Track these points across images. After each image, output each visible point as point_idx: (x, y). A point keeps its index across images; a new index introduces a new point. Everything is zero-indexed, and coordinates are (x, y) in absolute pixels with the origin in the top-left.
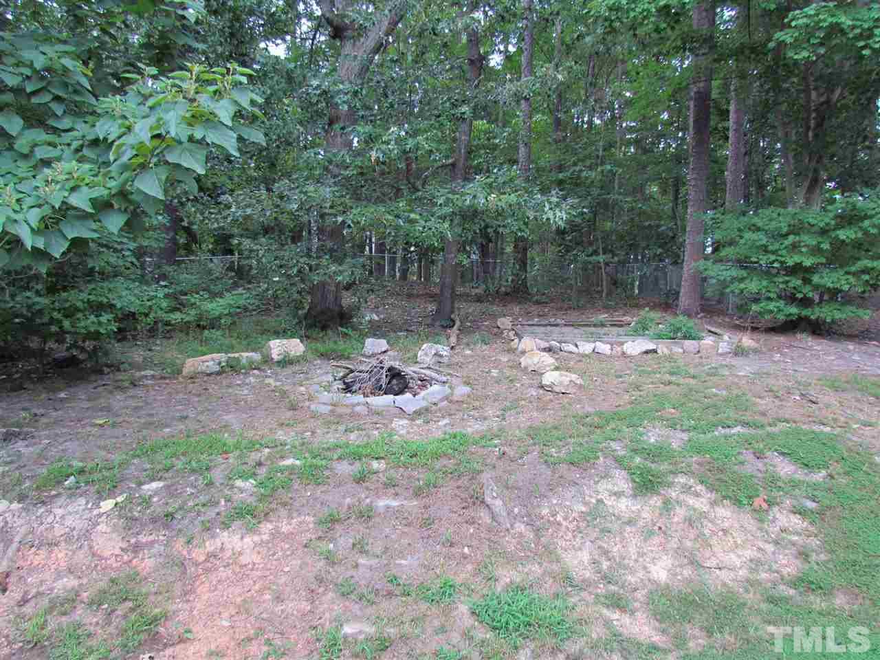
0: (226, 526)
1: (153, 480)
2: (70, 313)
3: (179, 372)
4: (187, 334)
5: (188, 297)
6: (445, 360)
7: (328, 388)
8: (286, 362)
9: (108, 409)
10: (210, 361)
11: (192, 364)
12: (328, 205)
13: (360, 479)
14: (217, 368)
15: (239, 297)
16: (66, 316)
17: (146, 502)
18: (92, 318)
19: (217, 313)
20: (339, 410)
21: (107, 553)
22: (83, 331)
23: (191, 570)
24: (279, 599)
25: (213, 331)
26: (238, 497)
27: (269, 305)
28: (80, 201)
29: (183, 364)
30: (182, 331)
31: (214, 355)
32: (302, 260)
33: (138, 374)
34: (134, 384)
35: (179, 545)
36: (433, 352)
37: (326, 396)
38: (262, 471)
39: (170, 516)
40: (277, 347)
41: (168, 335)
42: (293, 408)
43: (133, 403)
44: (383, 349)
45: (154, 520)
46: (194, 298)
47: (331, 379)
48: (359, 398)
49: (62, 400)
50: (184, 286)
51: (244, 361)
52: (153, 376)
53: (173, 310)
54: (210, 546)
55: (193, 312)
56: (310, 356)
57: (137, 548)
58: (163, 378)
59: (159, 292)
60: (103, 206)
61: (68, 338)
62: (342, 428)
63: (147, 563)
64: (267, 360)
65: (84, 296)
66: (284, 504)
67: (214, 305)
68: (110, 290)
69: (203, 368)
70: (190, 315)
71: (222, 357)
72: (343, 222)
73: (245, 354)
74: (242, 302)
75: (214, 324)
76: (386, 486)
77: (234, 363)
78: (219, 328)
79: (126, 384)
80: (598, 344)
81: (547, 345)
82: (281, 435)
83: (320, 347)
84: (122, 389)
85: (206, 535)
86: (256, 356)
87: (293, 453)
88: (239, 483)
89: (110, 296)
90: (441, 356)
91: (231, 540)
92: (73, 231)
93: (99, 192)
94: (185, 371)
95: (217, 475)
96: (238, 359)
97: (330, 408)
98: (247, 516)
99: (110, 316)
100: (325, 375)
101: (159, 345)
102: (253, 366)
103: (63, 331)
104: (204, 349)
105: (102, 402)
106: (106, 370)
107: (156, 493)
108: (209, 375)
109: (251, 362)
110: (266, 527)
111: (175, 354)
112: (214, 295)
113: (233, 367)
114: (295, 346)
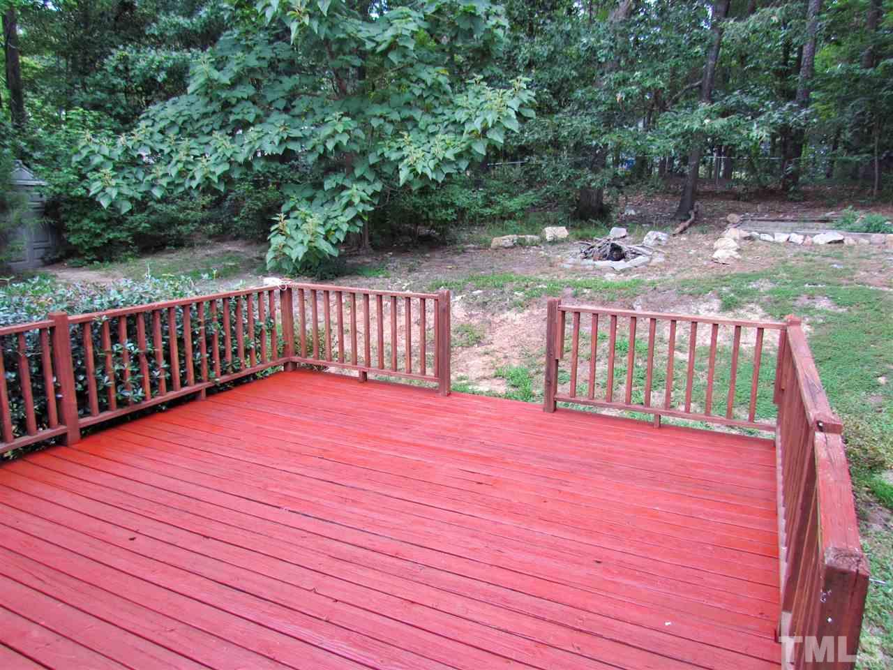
0: (509, 309)
1: (478, 289)
2: (432, 208)
3: (489, 246)
4: (494, 223)
5: (495, 197)
6: (663, 243)
7: (574, 257)
8: (554, 242)
9: (453, 262)
10: (508, 239)
11: (497, 241)
12: (588, 132)
13: (575, 296)
14: (511, 244)
15: (530, 197)
16: (430, 210)
17: (475, 297)
18: (444, 211)
19: (514, 208)
20: (578, 268)
21: (459, 317)
22: (439, 219)
23: (494, 325)
24: (529, 336)
25: (511, 221)
26: (515, 298)
27: (550, 202)
28: (450, 155)
29: (491, 242)
30: (490, 221)
31: (510, 236)
32: (570, 171)
33: (465, 246)
34: (464, 251)
35: (489, 316)
36: (655, 237)
37: (571, 260)
38: (528, 289)
39: (485, 303)
40: (550, 232)
41: (482, 224)
42: (551, 266)
43: (465, 260)
44: (623, 235)
45: (478, 305)
46: (500, 198)
47: (579, 251)
48: (591, 261)
49: (428, 258)
50: (493, 190)
51: (528, 240)
52: (474, 248)
53: (486, 206)
54: (503, 317)
55: (498, 208)
56: (571, 238)
57: (471, 316)
58: (479, 249)
59: (479, 195)
60: (459, 156)
61: (431, 223)
62: (574, 276)
63: (475, 321)
64: (543, 240)
65: (439, 198)
66: (536, 303)
67: (512, 203)
68: (452, 194)
69: (503, 243)
70: (496, 210)
71: (515, 237)
72: (597, 145)
73: (529, 236)
74: (529, 201)
75: (511, 216)
76: (589, 300)
77: (522, 242)
78: (515, 219)
79: (460, 251)
80: (793, 235)
81: (748, 234)
82: (541, 277)
83: (580, 233)
84: (459, 254)
85: (500, 312)
86: (536, 238)
87: (545, 282)
88: (516, 293)
89: (453, 198)
90: (660, 240)
91: (510, 315)
92: (447, 170)
93: (458, 150)
94: (493, 245)
95: (507, 290)
96: (524, 240)
97: (571, 266)
98: (520, 306)
99: (453, 211)
100: (577, 249)
101: (476, 230)
102: (533, 244)
103: (428, 219)
104: (504, 232)
105: (449, 259)
106: (448, 243)
107: (480, 294)
108: (506, 248)
109: (532, 241)
110: (527, 312)
111: (486, 236)
112: (512, 196)
113: (521, 244)
114: (562, 232)
